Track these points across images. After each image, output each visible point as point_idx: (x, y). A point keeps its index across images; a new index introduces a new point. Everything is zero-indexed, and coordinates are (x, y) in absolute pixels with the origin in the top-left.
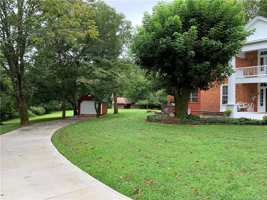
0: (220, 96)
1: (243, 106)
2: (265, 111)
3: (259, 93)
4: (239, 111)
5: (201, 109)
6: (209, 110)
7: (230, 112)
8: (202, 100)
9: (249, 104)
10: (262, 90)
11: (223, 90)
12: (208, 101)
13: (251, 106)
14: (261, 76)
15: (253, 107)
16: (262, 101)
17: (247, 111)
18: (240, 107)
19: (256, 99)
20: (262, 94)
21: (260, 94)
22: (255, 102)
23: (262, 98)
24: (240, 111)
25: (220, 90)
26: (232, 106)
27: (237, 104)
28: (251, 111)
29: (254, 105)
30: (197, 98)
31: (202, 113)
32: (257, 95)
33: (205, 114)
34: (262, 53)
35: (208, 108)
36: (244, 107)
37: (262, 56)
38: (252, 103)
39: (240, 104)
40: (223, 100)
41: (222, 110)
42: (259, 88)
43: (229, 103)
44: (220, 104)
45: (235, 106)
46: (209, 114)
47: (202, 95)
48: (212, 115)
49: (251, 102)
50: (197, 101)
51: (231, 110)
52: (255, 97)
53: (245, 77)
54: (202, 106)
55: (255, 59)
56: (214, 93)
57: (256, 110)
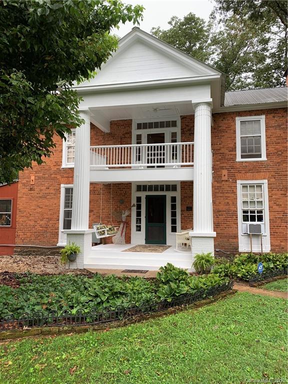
0: (59, 211)
1: (104, 234)
2: (143, 242)
3: (134, 205)
4: (96, 244)
5: (17, 240)
6: (34, 243)
7: (75, 252)
8: (19, 219)
9: (115, 228)
10: (139, 199)
11: (66, 196)
12: (32, 223)
13: (120, 232)
14: (141, 166)
15: (124, 234)
16: (139, 221)
17: (112, 243)
18: (98, 237)
19: (130, 216)
20: (139, 207)
21: (135, 208)
22: (128, 224)
23: (139, 214)
24: (99, 244)
25: (59, 198)
26: (81, 235)
27: (92, 231)
28: (120, 243)
29: (125, 229)
30: (9, 215)
31: (19, 250)
32: (131, 209)
33: (26, 252)
34: (139, 126)
35: (33, 238)
36: (106, 235)
37: (140, 132)
38: (122, 226)
39: (98, 229)
40: (64, 220)
41: (62, 242)
42: (135, 194)
43: (74, 229)
44: (58, 229)
45: (87, 234)
46: (34, 252)
47: (20, 208)
48: (40, 255)
49: (120, 222)
50: (8, 223)
51: (78, 245)
52: (127, 213)
53: (109, 168)
54: (20, 233)
55: (127, 136)
56: (47, 203)
57: (128, 240)
